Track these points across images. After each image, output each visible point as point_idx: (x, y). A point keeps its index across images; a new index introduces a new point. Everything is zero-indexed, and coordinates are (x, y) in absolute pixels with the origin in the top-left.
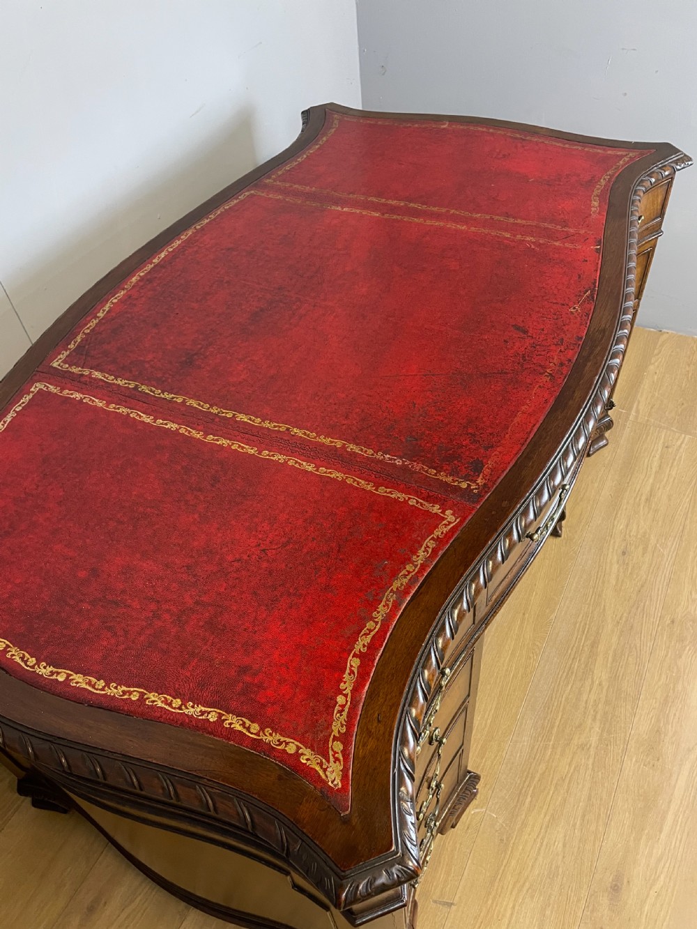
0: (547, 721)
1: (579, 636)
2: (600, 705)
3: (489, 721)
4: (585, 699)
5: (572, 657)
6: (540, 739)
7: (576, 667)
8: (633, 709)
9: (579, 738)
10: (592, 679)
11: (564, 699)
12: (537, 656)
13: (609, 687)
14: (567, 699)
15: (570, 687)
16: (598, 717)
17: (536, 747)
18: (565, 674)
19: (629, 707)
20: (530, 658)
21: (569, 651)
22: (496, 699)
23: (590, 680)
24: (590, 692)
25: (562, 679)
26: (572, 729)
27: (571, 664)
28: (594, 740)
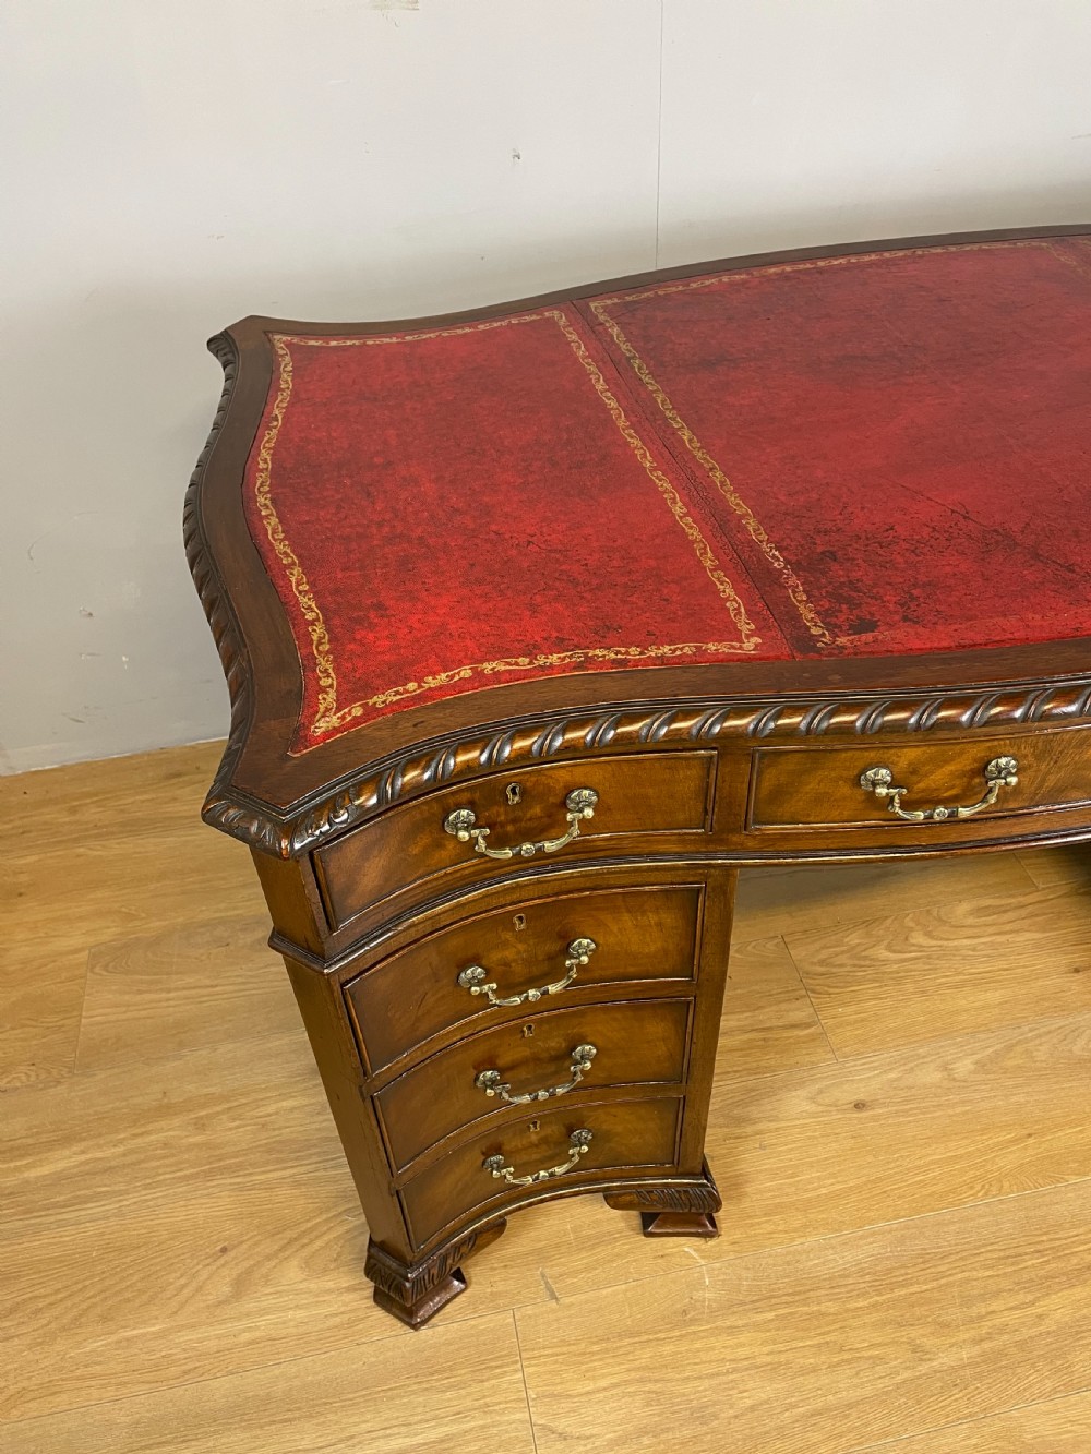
0: (903, 1271)
1: (1083, 1237)
2: (1006, 1337)
3: (824, 1191)
4: (991, 1309)
5: (1040, 1247)
6: (867, 1278)
7: (1030, 1263)
8: (1055, 1391)
9: (923, 1336)
10: (1037, 1299)
11: (960, 1276)
12: (986, 1194)
13: (1048, 1333)
14: (968, 1280)
15: (988, 1273)
16: (987, 1345)
17: (851, 1281)
18: (1002, 1254)
19: (1049, 1385)
20: (972, 1188)
21: (1045, 1238)
22: (864, 1179)
23: (1030, 1298)
24: (1011, 1308)
25: (989, 1255)
26: (928, 1316)
27: (1026, 1254)
28: (945, 1360)
